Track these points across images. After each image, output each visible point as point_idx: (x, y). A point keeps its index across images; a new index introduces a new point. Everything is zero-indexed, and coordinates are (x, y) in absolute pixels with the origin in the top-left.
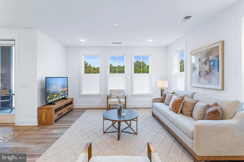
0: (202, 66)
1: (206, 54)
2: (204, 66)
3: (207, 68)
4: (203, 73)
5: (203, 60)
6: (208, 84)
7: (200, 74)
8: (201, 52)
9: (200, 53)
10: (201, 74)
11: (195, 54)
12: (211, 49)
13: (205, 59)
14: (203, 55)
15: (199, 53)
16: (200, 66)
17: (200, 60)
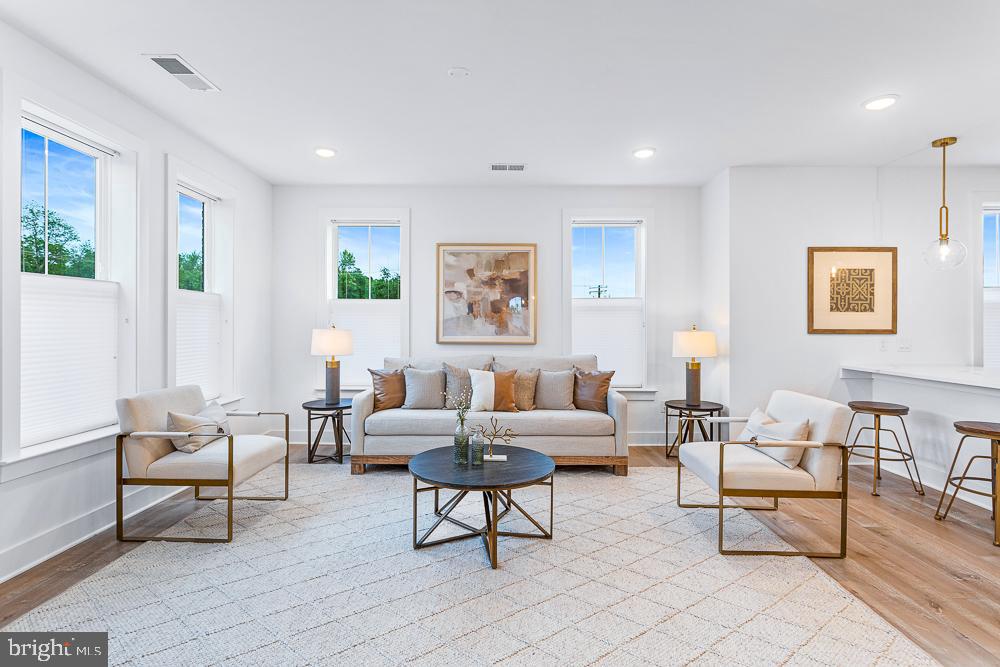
0: (479, 290)
1: (493, 262)
2: (486, 290)
3: (494, 295)
4: (483, 308)
5: (485, 274)
6: (497, 333)
8: (478, 254)
9: (474, 255)
10: (475, 309)
11: (455, 255)
12: (510, 254)
13: (489, 273)
14: (484, 262)
15: (468, 254)
16: (472, 289)
17: (471, 273)
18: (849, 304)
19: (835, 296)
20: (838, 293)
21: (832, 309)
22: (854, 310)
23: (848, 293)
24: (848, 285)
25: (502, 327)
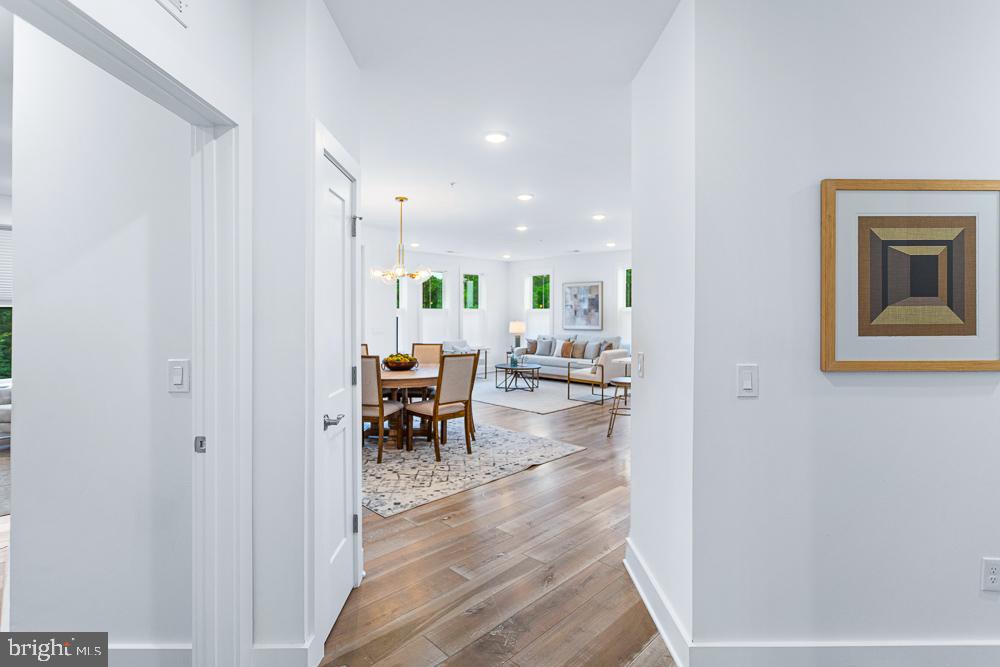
0: (579, 304)
1: (585, 290)
4: (580, 313)
5: (582, 297)
6: (587, 325)
8: (579, 287)
10: (577, 313)
11: (570, 288)
12: (592, 286)
14: (582, 291)
15: (575, 287)
17: (576, 296)
25: (589, 322)
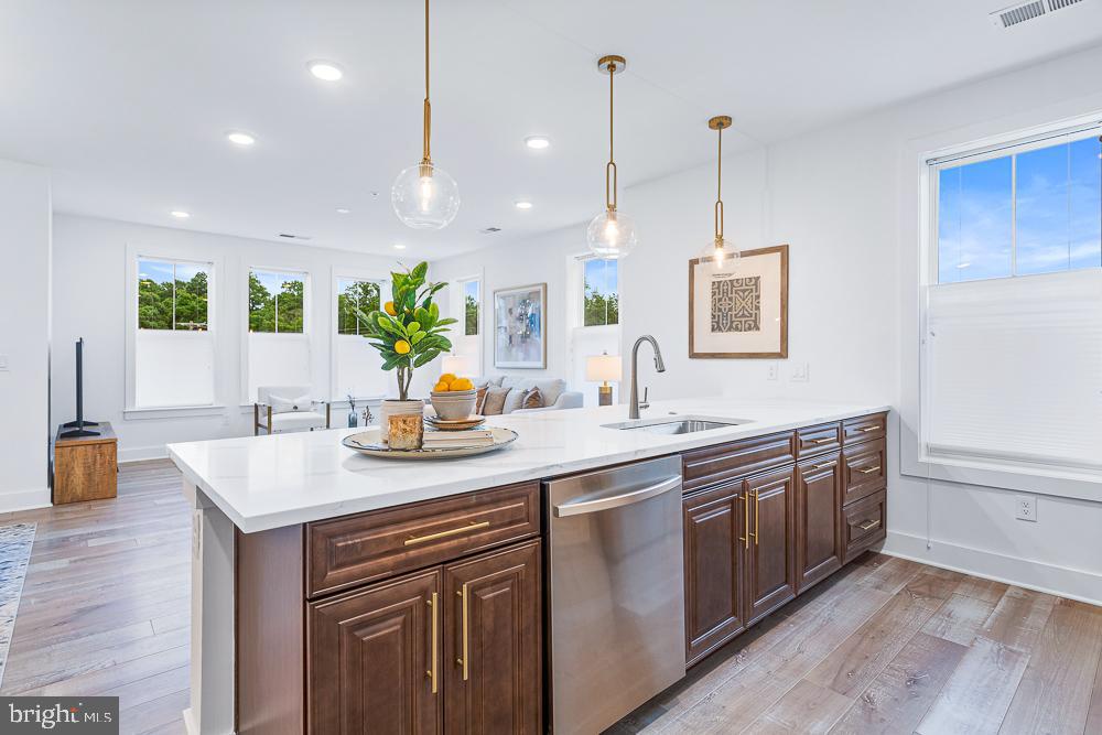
0: (515, 325)
1: (521, 301)
2: (518, 324)
3: (522, 329)
4: (516, 340)
6: (524, 360)
7: (511, 342)
8: (514, 295)
9: (512, 296)
11: (503, 298)
12: (529, 293)
13: (519, 311)
15: (508, 296)
16: (512, 325)
18: (732, 322)
19: (716, 314)
20: (720, 310)
21: (713, 330)
22: (737, 329)
23: (730, 310)
24: (730, 299)
25: (527, 355)
